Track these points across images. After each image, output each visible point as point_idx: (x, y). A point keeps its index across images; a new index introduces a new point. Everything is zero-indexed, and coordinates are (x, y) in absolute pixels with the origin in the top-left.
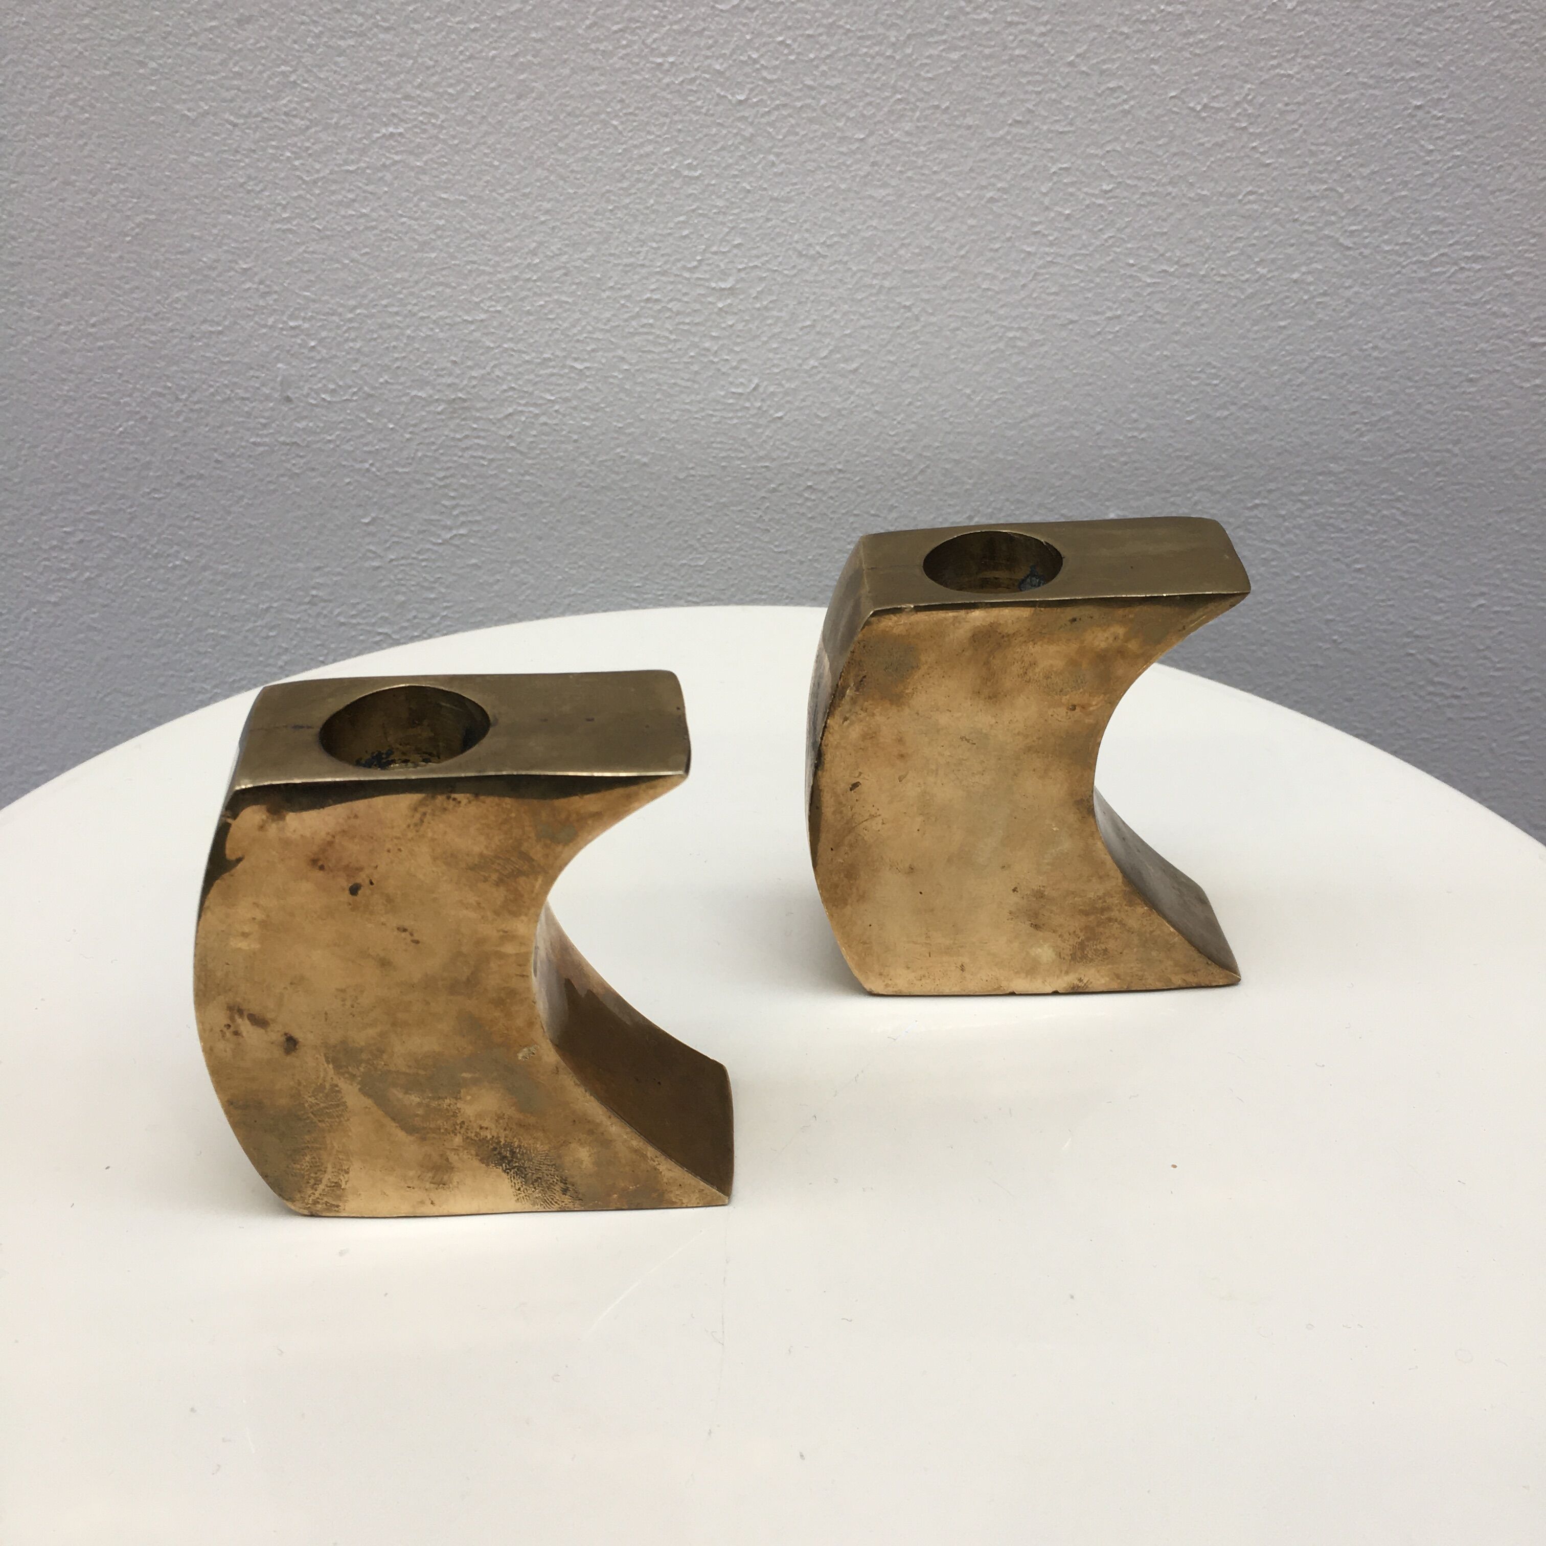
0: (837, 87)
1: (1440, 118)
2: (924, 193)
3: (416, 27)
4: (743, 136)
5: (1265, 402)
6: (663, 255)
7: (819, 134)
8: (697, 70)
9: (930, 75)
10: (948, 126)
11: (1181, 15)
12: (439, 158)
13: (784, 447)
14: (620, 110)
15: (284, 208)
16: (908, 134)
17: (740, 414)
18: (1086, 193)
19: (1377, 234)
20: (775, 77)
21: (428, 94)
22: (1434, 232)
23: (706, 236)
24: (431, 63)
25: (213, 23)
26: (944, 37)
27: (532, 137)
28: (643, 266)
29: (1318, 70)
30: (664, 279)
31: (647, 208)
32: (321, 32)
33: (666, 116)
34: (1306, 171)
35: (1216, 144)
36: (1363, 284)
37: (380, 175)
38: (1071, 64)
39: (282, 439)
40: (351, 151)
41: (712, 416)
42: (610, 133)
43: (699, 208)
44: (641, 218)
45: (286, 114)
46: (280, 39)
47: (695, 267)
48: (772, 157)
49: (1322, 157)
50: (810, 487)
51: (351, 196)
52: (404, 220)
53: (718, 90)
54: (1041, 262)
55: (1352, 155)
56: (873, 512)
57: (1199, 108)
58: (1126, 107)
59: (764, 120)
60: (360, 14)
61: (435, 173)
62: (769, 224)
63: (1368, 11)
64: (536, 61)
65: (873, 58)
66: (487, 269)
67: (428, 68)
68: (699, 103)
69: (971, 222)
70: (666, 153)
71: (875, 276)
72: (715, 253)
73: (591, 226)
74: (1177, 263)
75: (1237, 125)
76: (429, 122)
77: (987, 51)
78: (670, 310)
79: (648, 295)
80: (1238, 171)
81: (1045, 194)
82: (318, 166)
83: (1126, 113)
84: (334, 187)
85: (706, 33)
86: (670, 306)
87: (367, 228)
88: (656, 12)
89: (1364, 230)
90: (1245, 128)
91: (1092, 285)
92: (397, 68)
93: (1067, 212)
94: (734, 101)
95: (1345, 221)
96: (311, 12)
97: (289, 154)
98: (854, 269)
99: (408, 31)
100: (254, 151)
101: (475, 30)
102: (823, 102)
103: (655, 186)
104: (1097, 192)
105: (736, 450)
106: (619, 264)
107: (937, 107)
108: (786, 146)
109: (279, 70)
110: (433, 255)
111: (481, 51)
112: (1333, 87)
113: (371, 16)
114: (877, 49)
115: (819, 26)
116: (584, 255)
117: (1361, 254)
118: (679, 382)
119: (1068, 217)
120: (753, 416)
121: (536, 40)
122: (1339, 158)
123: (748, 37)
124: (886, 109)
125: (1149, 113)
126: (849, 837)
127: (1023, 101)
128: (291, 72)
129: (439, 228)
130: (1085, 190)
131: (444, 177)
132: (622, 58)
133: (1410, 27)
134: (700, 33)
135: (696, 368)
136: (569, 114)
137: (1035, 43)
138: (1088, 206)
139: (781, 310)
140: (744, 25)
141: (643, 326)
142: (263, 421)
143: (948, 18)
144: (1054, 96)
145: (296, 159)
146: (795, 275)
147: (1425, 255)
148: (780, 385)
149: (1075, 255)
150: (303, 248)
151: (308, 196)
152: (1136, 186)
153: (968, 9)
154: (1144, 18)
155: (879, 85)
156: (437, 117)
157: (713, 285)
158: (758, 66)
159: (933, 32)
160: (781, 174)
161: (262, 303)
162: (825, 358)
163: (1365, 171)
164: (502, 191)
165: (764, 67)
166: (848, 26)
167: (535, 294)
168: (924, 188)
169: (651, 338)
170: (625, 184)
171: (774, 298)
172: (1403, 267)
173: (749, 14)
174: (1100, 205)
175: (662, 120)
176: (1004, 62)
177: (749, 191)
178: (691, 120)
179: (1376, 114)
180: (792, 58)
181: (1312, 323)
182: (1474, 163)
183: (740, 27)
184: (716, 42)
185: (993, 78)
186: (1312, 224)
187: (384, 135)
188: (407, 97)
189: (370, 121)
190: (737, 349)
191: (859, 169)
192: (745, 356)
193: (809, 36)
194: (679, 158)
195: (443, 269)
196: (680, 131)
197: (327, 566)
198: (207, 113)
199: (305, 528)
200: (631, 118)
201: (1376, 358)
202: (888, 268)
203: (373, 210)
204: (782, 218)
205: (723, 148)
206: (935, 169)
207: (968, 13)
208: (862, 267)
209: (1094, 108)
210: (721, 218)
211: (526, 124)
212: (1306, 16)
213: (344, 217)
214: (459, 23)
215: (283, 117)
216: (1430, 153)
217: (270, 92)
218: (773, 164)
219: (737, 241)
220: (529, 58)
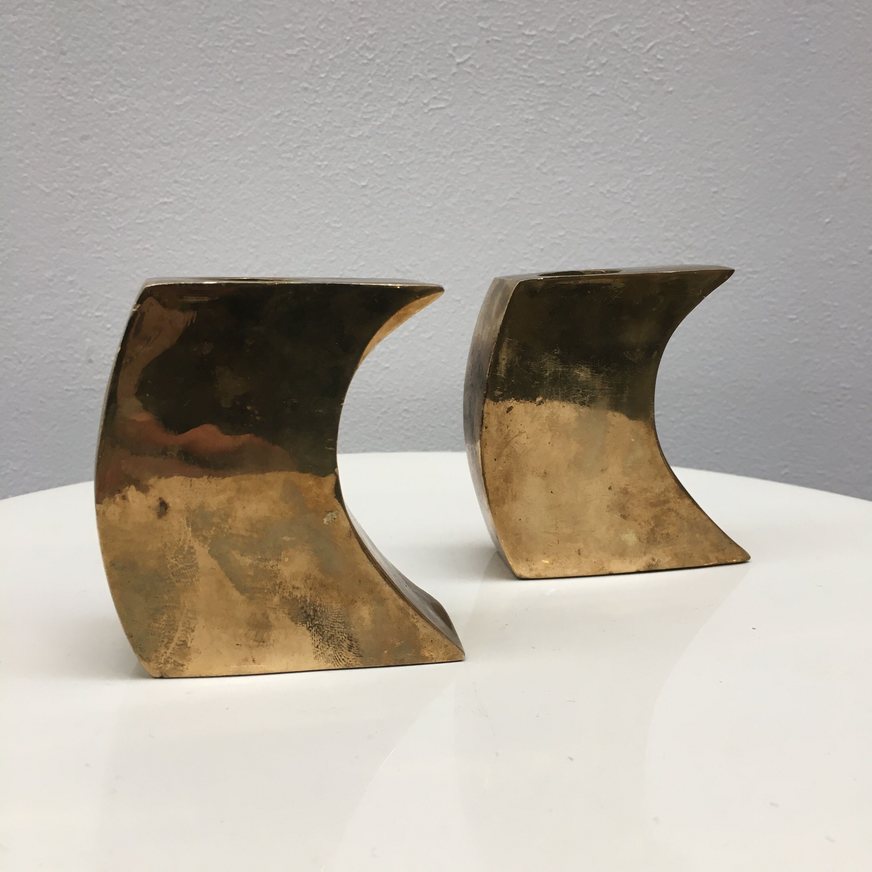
0: (416, 179)
2: (464, 236)
3: (183, 143)
4: (366, 206)
7: (406, 204)
8: (340, 169)
9: (464, 173)
10: (475, 200)
11: (591, 143)
12: (192, 216)
13: (390, 385)
14: (297, 190)
15: (98, 244)
16: (455, 204)
18: (551, 237)
20: (382, 173)
21: (189, 180)
22: (732, 258)
24: (191, 163)
25: (66, 139)
26: (471, 153)
27: (246, 205)
31: (311, 245)
32: (128, 145)
33: (322, 193)
34: (663, 225)
35: (615, 211)
37: (157, 225)
38: (538, 168)
39: (84, 387)
40: (141, 212)
42: (291, 203)
43: (340, 245)
44: (308, 250)
45: (104, 190)
48: (381, 217)
50: (406, 410)
51: (139, 238)
52: (170, 251)
53: (351, 180)
55: (685, 217)
56: (443, 425)
57: (605, 192)
58: (568, 191)
59: (377, 197)
60: (151, 135)
61: (190, 224)
62: (380, 254)
64: (251, 163)
65: (435, 164)
67: (189, 166)
68: (341, 187)
69: (491, 252)
70: (322, 214)
72: (349, 270)
73: (279, 255)
75: (626, 201)
76: (188, 196)
77: (494, 161)
81: (529, 237)
82: (120, 220)
83: (568, 194)
84: (130, 233)
85: (344, 149)
87: (147, 256)
88: (317, 138)
90: (629, 203)
92: (171, 166)
93: (542, 247)
94: (360, 186)
97: (103, 213)
99: (179, 145)
100: (83, 211)
101: (216, 146)
102: (408, 187)
103: (316, 232)
104: (556, 236)
107: (470, 190)
108: (389, 211)
109: (102, 165)
111: (220, 157)
113: (158, 137)
114: (436, 159)
115: (405, 147)
119: (542, 250)
121: (251, 152)
123: (367, 152)
124: (442, 191)
126: (506, 449)
127: (514, 187)
128: (109, 167)
129: (190, 256)
130: (550, 235)
131: (195, 227)
132: (299, 162)
134: (342, 149)
137: (519, 158)
138: (552, 244)
140: (365, 145)
142: (74, 375)
143: (473, 143)
144: (530, 185)
145: (108, 216)
150: (108, 268)
151: (114, 238)
152: (576, 233)
153: (483, 139)
154: (573, 145)
155: (438, 178)
156: (193, 193)
158: (372, 167)
159: (465, 151)
160: (386, 226)
161: (79, 301)
162: (413, 331)
163: (692, 225)
164: (228, 235)
165: (376, 168)
166: (420, 147)
168: (464, 234)
170: (298, 231)
173: (368, 140)
174: (558, 244)
175: (320, 196)
176: (503, 167)
177: (368, 235)
178: (336, 196)
180: (391, 163)
183: (363, 146)
184: (350, 154)
185: (498, 175)
187: (161, 203)
188: (176, 182)
189: (153, 194)
191: (428, 223)
193: (400, 152)
194: (329, 217)
196: (330, 202)
198: (56, 189)
200: (304, 194)
203: (152, 246)
204: (387, 250)
205: (354, 212)
206: (470, 223)
207: (483, 141)
209: (551, 191)
210: (353, 250)
211: (244, 197)
212: (654, 145)
213: (134, 250)
214: (209, 141)
215: (102, 192)
216: (724, 216)
217: (96, 178)
218: (382, 220)
219: (362, 263)
220: (247, 161)
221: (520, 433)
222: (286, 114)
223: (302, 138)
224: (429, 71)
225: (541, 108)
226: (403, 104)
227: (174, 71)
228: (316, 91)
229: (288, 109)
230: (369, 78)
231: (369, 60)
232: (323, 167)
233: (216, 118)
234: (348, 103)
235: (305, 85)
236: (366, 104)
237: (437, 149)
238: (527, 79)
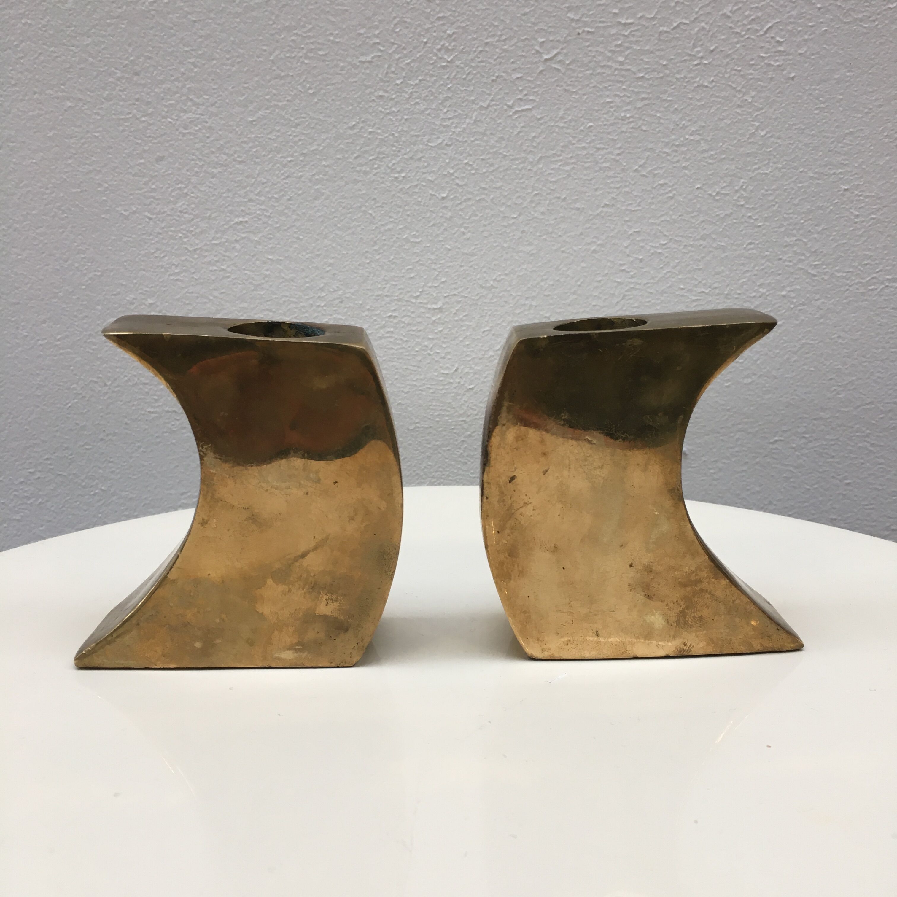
0: (500, 188)
1: (861, 196)
2: (554, 248)
3: (257, 160)
4: (446, 218)
5: (774, 373)
6: (399, 289)
7: (489, 215)
8: (418, 180)
9: (553, 180)
10: (565, 209)
11: (698, 141)
12: (268, 234)
13: (475, 407)
14: (374, 204)
15: (177, 266)
16: (543, 213)
17: (447, 387)
18: (652, 246)
19: (830, 266)
20: (463, 183)
21: (263, 198)
22: (866, 264)
23: (425, 277)
24: (265, 181)
25: (142, 161)
26: (561, 158)
27: (322, 222)
28: (387, 296)
29: (782, 170)
30: (399, 303)
31: (390, 261)
32: (203, 165)
33: (400, 207)
34: (783, 229)
35: (726, 215)
36: (826, 297)
37: (233, 245)
38: (636, 171)
39: (167, 409)
40: (216, 232)
41: (430, 388)
42: (368, 218)
43: (420, 260)
44: (386, 267)
45: (180, 212)
46: (179, 169)
47: (418, 296)
48: (463, 230)
49: (791, 221)
51: (216, 259)
52: (246, 272)
53: (430, 192)
54: (627, 288)
55: (810, 219)
57: (714, 194)
58: (671, 195)
59: (458, 208)
60: (225, 154)
61: (265, 244)
62: (462, 269)
63: (809, 135)
64: (325, 178)
65: (520, 170)
66: (294, 300)
67: (263, 184)
68: (420, 199)
69: (583, 265)
70: (400, 229)
71: (527, 298)
72: (430, 287)
73: (356, 273)
74: (710, 287)
75: (738, 203)
76: (263, 214)
77: (587, 165)
78: (404, 322)
79: (390, 314)
80: (742, 231)
81: (626, 247)
82: (197, 241)
83: (672, 198)
84: (206, 254)
85: (423, 159)
86: (403, 320)
87: (224, 277)
88: (394, 148)
89: (823, 264)
90: (742, 205)
91: (659, 301)
92: (245, 184)
93: (641, 257)
94: (440, 198)
95: (811, 259)
96: (197, 153)
97: (180, 235)
98: (514, 294)
99: (253, 163)
100: (160, 234)
101: (291, 161)
102: (492, 196)
103: (394, 248)
104: (657, 245)
105: (445, 410)
106: (373, 295)
107: (559, 198)
108: (472, 223)
109: (178, 186)
110: (262, 293)
111: (294, 173)
112: (793, 180)
113: (232, 155)
114: (522, 165)
115: (488, 154)
116: (352, 291)
117: (823, 279)
118: (410, 367)
119: (641, 261)
120: (455, 388)
121: (325, 166)
122: (802, 221)
123: (447, 161)
124: (529, 200)
125: (684, 197)
126: (510, 522)
127: (609, 193)
128: (185, 188)
129: (266, 276)
130: (650, 244)
131: (270, 246)
132: (375, 175)
133: (835, 143)
134: (419, 159)
135: (419, 358)
136: (344, 208)
137: (614, 160)
138: (652, 254)
139: (470, 321)
140: (445, 154)
141: (387, 333)
142: (156, 397)
143: (562, 147)
144: (627, 189)
145: (185, 238)
146: (477, 300)
147: (862, 279)
148: (471, 368)
149: (647, 283)
150: (187, 290)
151: (191, 259)
152: (680, 241)
153: (574, 142)
154: (677, 143)
155: (524, 186)
156: (267, 211)
157: (429, 306)
158: (453, 177)
159: (554, 155)
160: (468, 239)
163: (819, 229)
164: (304, 253)
165: (457, 178)
166: (505, 153)
167: (323, 315)
168: (553, 245)
169: (392, 340)
170: (376, 247)
171: (466, 313)
172: (850, 286)
173: (447, 148)
174: (660, 253)
175: (398, 209)
176: (596, 171)
177: (450, 250)
178: (415, 210)
179: (821, 194)
180: (473, 172)
181: (797, 322)
182: (885, 222)
183: (443, 155)
184: (429, 164)
185: (591, 180)
186: (790, 261)
187: (237, 223)
188: (251, 200)
189: (228, 214)
190: (444, 346)
191: (514, 235)
192: (449, 350)
193: (483, 159)
194: (408, 231)
195: (268, 301)
196: (408, 215)
197: (189, 492)
198: (134, 212)
199: (177, 466)
200: (381, 209)
201: (841, 344)
202: (534, 294)
203: (228, 267)
204: (470, 265)
205: (434, 225)
206: (560, 234)
207: (574, 144)
208: (519, 294)
209: (652, 196)
210: (433, 266)
211: (319, 214)
212: (773, 139)
213: (211, 271)
214: (281, 157)
215: (179, 214)
216: (857, 217)
217: (172, 199)
218: (464, 233)
219: (443, 280)
220: (321, 176)
221: (525, 504)
222: (361, 125)
223: (378, 150)
224: (514, 70)
225: (639, 104)
226: (486, 108)
227: (246, 85)
228: (392, 99)
229: (363, 119)
230: (448, 82)
231: (448, 62)
232: (401, 178)
233: (289, 133)
234: (426, 109)
235: (381, 93)
236: (445, 110)
237: (523, 155)
238: (623, 73)
